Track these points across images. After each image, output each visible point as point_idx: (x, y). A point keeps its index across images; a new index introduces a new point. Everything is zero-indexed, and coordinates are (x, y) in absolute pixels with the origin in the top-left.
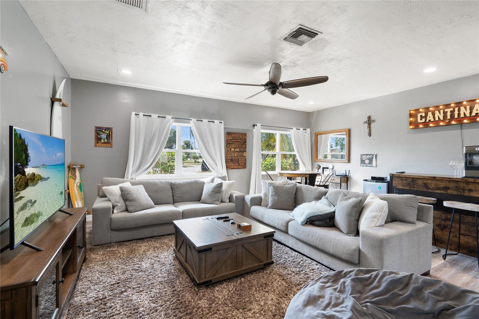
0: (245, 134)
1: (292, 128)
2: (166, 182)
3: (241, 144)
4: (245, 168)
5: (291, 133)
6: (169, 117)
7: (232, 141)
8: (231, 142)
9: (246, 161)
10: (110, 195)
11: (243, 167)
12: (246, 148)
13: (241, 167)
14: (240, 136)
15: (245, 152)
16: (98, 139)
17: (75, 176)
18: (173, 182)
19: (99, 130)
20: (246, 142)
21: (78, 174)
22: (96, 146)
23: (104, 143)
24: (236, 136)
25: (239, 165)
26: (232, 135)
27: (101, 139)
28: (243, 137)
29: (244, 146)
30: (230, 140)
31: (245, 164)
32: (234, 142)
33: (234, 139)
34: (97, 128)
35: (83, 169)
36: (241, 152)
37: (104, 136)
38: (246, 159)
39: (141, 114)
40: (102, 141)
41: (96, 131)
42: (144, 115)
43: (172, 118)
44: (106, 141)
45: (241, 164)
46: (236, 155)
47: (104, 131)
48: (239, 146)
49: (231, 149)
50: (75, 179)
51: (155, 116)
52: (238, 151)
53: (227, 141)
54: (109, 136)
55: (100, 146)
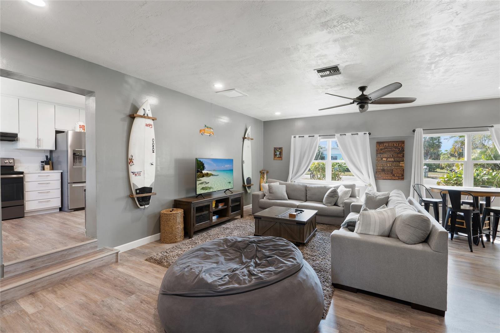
0: (403, 142)
1: (492, 126)
2: (303, 185)
3: (396, 153)
4: (403, 179)
5: (491, 132)
6: (316, 136)
7: (384, 150)
8: (382, 152)
9: (403, 172)
10: (264, 188)
11: (399, 178)
12: (403, 156)
13: (397, 178)
14: (395, 145)
15: (403, 161)
16: (275, 155)
17: (264, 178)
18: (308, 185)
19: (275, 149)
20: (404, 151)
21: (265, 176)
22: (274, 160)
23: (279, 157)
24: (389, 146)
25: (394, 175)
26: (383, 144)
27: (276, 155)
28: (399, 145)
29: (401, 155)
30: (381, 149)
31: (403, 175)
32: (386, 151)
33: (386, 148)
34: (275, 148)
35: (268, 173)
36: (396, 161)
37: (278, 153)
38: (403, 170)
39: (297, 136)
40: (277, 156)
41: (274, 150)
42: (299, 137)
43: (319, 136)
44: (279, 156)
45: (396, 175)
46: (388, 165)
47: (278, 150)
48: (393, 156)
49: (382, 159)
50: (264, 179)
51: (306, 136)
52: (391, 161)
53: (377, 151)
54: (281, 153)
55: (276, 160)
